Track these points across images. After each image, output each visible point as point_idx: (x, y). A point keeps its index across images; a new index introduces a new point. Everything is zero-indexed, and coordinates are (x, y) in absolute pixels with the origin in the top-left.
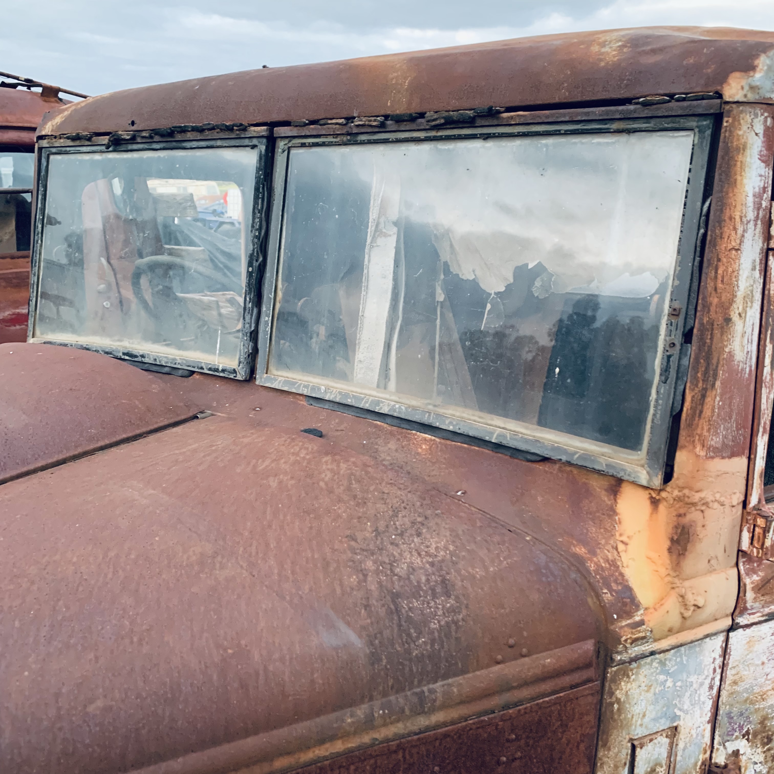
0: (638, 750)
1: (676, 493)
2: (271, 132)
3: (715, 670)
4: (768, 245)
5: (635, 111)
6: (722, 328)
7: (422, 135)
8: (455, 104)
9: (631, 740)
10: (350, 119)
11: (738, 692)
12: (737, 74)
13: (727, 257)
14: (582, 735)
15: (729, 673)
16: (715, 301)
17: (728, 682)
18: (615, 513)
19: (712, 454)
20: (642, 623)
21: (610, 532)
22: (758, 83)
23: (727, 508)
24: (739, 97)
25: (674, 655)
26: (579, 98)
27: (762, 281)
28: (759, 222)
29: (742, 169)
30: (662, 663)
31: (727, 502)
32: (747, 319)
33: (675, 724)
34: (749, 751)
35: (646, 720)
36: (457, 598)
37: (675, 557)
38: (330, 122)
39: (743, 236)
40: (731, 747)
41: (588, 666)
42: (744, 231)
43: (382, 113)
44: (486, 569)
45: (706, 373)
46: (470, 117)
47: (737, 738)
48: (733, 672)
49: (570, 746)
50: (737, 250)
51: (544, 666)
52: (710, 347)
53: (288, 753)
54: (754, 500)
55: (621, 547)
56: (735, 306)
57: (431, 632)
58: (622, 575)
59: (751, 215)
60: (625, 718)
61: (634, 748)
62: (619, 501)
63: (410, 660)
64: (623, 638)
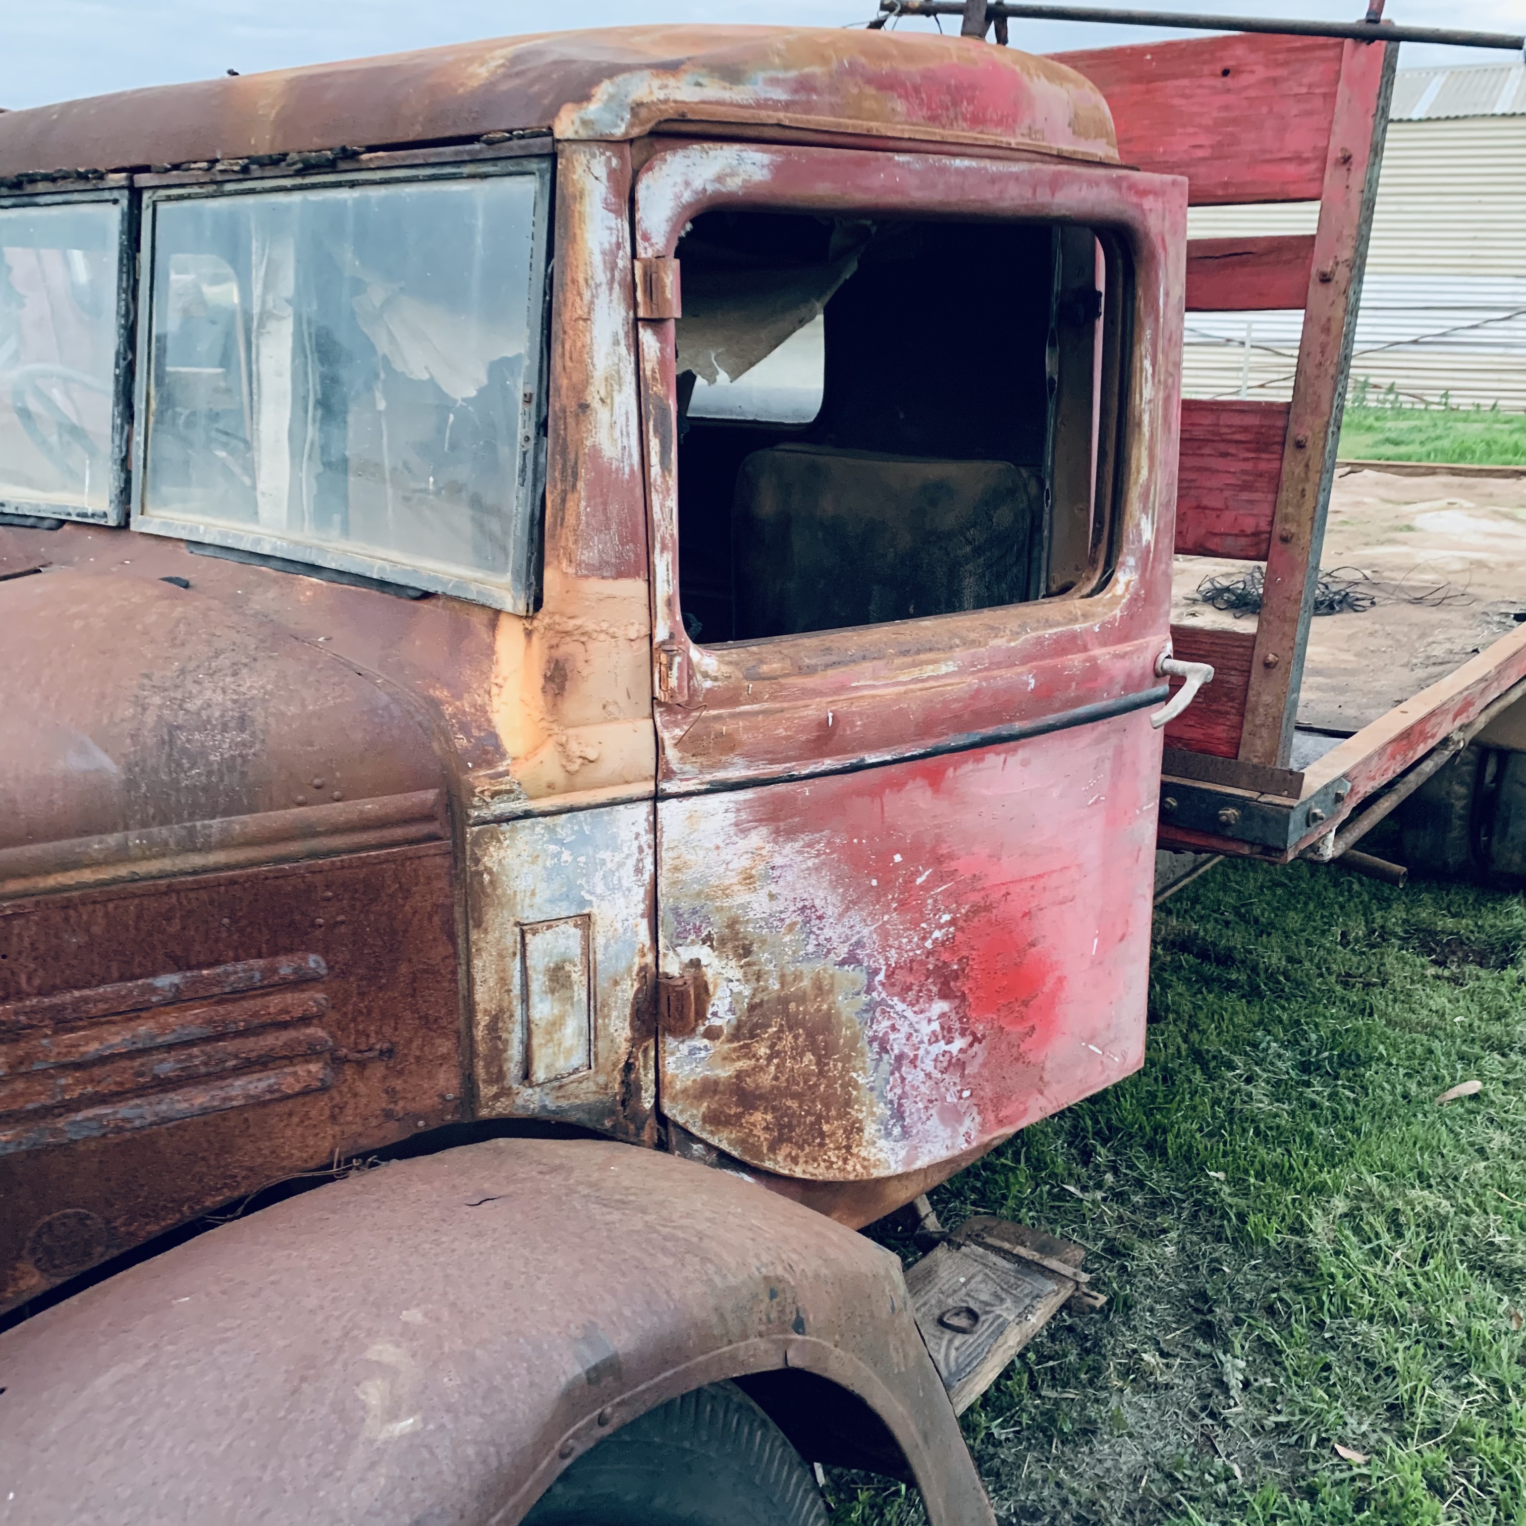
0: (529, 937)
1: (547, 620)
2: (131, 179)
3: (641, 850)
4: (635, 313)
5: (480, 151)
6: (577, 415)
7: (288, 182)
8: (317, 142)
9: (517, 924)
10: (214, 162)
11: (685, 883)
12: (569, 107)
13: (575, 329)
14: (435, 905)
15: (666, 856)
16: (564, 382)
17: (665, 868)
18: (493, 652)
19: (585, 572)
20: (506, 773)
21: (485, 675)
22: (592, 117)
23: (622, 643)
24: (570, 134)
25: (569, 820)
26: (430, 136)
27: (633, 358)
28: (616, 286)
29: (582, 220)
30: (551, 830)
31: (619, 633)
32: (616, 406)
33: (586, 911)
34: (716, 963)
35: (538, 900)
36: (253, 734)
37: (549, 698)
38: (193, 166)
39: (592, 303)
40: (687, 953)
41: (429, 818)
42: (593, 296)
43: (245, 154)
44: (304, 706)
45: (563, 471)
46: (328, 160)
47: (693, 943)
48: (671, 854)
49: (418, 916)
50: (585, 320)
51: (361, 812)
52: (565, 439)
53: (25, 876)
54: (661, 634)
55: (495, 690)
56: (592, 389)
57: (209, 763)
58: (489, 721)
59: (601, 276)
60: (504, 894)
61: (523, 934)
62: (498, 637)
63: (178, 790)
64: (478, 790)
